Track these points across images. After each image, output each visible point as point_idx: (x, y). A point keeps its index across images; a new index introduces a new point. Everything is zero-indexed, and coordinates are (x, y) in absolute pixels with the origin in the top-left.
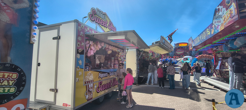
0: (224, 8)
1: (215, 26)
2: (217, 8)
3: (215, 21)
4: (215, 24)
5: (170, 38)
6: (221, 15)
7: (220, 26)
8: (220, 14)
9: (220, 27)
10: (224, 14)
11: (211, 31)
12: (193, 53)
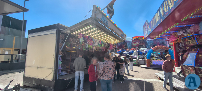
5: (110, 9)
12: (148, 45)
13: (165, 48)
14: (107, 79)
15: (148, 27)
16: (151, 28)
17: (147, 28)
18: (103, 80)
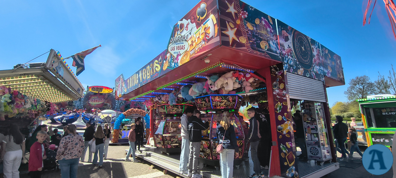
0: (192, 23)
1: (171, 55)
2: (179, 23)
3: (172, 46)
4: (172, 52)
6: (186, 35)
7: (181, 56)
8: (183, 34)
9: (182, 58)
10: (192, 34)
11: (162, 65)
12: (117, 105)
13: (141, 112)
14: (70, 158)
15: (124, 85)
16: (127, 88)
17: (122, 86)
18: (64, 160)
